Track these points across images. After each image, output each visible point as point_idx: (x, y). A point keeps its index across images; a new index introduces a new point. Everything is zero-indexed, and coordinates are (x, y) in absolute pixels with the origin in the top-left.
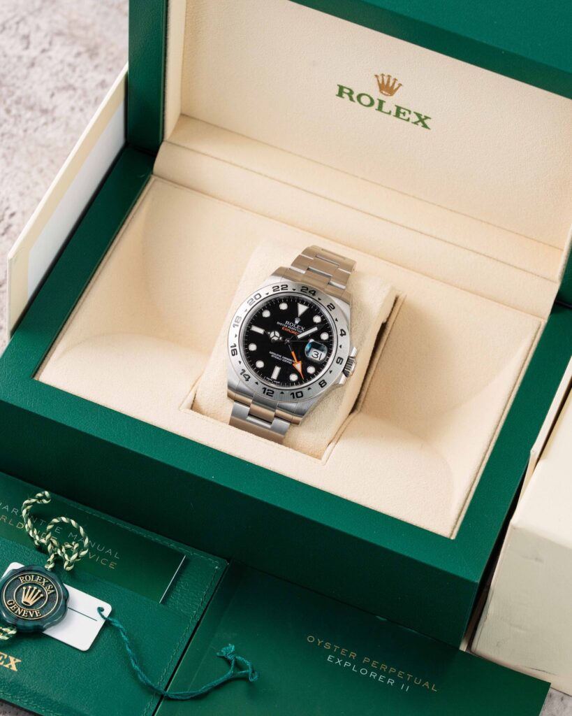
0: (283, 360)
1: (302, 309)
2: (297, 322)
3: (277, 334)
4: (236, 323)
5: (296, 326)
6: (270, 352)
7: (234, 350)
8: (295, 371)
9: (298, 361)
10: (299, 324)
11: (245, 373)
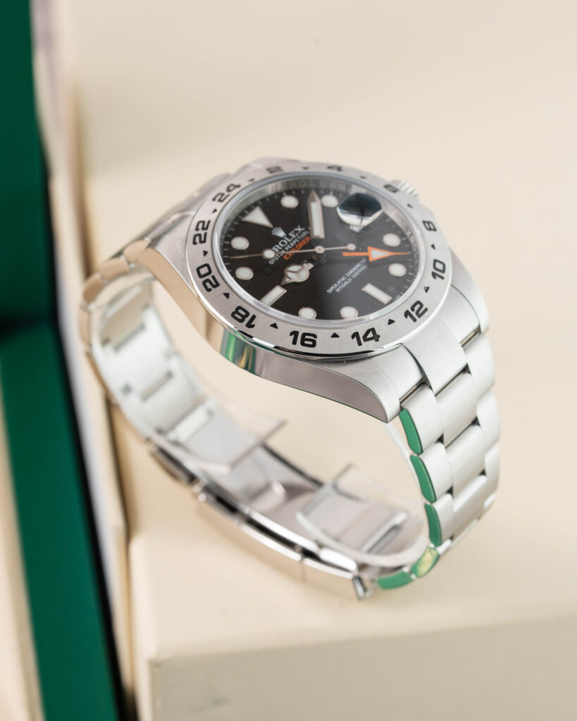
0: (354, 276)
1: (258, 217)
2: (281, 233)
3: (294, 268)
4: (247, 320)
5: (289, 237)
6: (330, 291)
7: (303, 339)
8: (386, 262)
9: (366, 250)
10: (287, 232)
11: (361, 335)
